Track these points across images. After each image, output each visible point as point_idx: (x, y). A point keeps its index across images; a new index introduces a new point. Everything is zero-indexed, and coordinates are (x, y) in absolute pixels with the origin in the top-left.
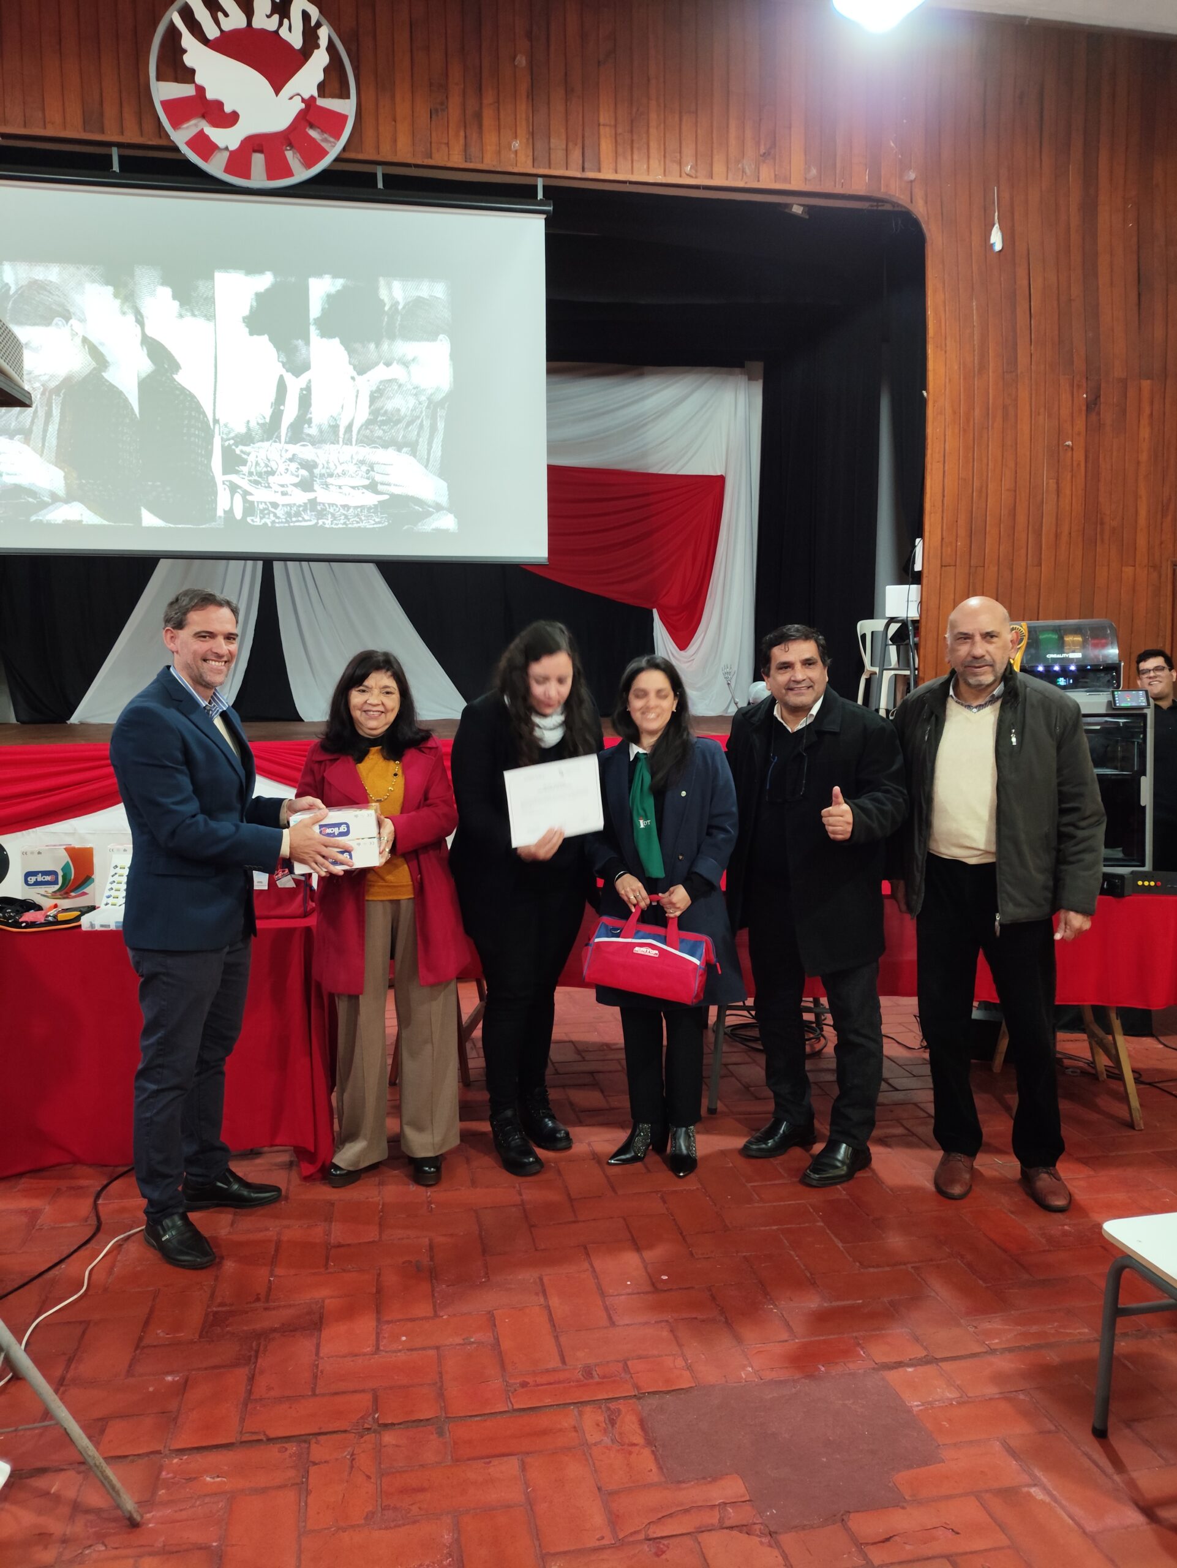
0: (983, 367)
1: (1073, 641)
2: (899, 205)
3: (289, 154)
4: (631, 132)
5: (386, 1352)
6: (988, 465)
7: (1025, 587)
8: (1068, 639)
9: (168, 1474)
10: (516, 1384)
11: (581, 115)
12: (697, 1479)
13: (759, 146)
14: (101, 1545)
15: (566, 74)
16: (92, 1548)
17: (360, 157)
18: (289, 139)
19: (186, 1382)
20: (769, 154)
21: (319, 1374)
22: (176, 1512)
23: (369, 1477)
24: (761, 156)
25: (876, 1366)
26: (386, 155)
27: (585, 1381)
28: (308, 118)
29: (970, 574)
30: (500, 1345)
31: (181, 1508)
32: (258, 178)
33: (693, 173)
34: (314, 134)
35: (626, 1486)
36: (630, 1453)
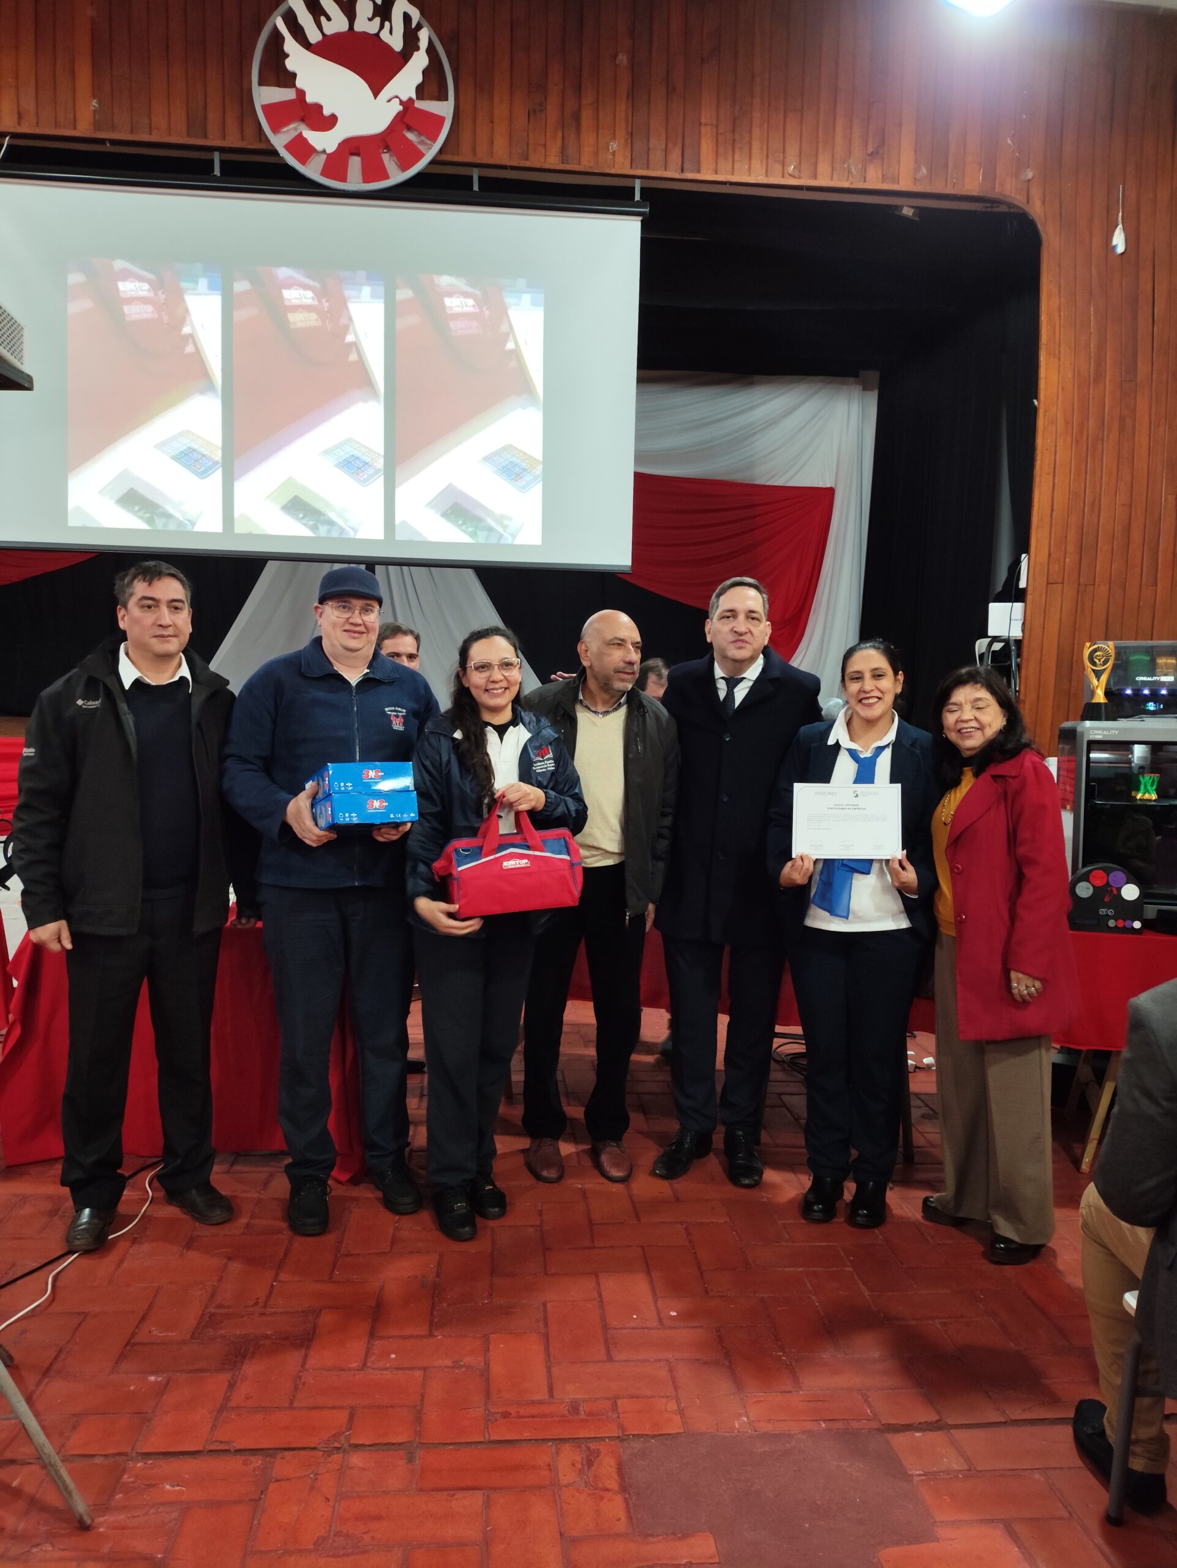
0: (1099, 376)
1: (1166, 664)
2: (1015, 206)
3: (386, 157)
4: (733, 131)
5: (373, 1369)
6: (1101, 477)
7: (1139, 607)
8: (1161, 661)
9: (130, 1478)
10: (498, 1413)
11: (681, 115)
12: (666, 1534)
13: (867, 145)
14: (49, 1545)
15: (668, 73)
16: (40, 1547)
17: (456, 159)
18: (387, 143)
19: (168, 1383)
20: (877, 153)
21: (301, 1386)
22: (129, 1518)
23: (328, 1500)
24: (868, 155)
25: (881, 1427)
26: (483, 157)
27: (570, 1417)
28: (405, 120)
29: (1078, 592)
30: (489, 1372)
31: (135, 1515)
32: (354, 181)
33: (796, 174)
34: (411, 136)
35: (591, 1534)
36: (602, 1498)
